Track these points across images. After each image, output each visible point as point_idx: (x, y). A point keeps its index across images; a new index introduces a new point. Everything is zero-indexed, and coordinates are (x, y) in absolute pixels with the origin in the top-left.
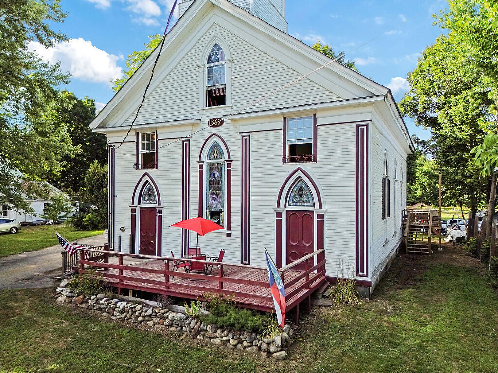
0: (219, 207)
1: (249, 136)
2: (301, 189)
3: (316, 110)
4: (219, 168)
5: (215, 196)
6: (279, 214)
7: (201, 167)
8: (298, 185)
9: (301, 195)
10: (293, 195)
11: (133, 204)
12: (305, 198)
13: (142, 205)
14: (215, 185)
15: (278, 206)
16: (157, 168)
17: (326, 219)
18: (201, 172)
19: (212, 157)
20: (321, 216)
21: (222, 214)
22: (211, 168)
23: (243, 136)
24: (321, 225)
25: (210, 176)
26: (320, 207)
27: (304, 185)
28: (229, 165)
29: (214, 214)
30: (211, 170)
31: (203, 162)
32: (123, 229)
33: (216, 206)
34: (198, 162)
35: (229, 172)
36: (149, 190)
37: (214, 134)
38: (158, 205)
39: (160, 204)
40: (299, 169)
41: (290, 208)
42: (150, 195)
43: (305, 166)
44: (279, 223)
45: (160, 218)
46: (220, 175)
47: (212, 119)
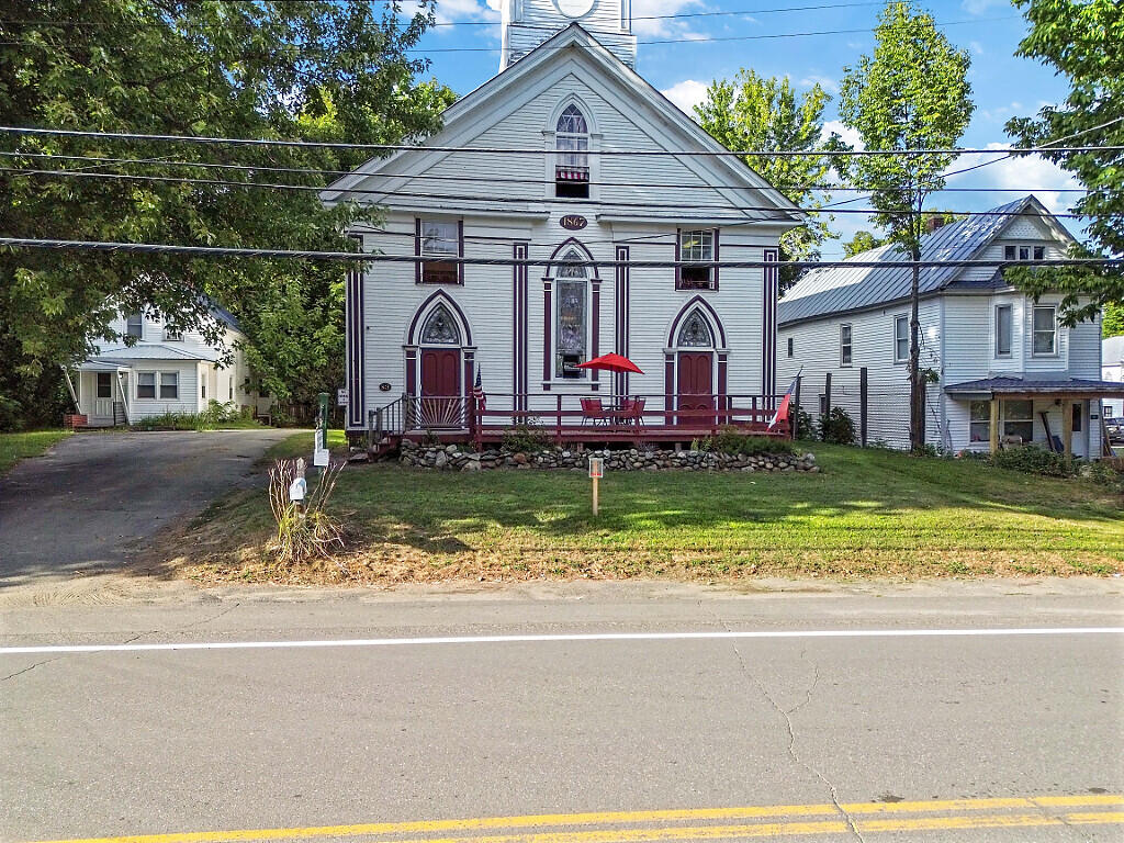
0: (578, 347)
1: (627, 248)
2: (695, 324)
3: (719, 226)
4: (578, 289)
5: (571, 332)
6: (669, 357)
7: (548, 286)
9: (695, 332)
10: (684, 331)
11: (409, 342)
12: (700, 336)
13: (424, 345)
15: (670, 345)
16: (462, 283)
17: (729, 361)
18: (548, 296)
19: (566, 273)
20: (723, 357)
21: (582, 359)
22: (565, 289)
23: (618, 248)
24: (723, 369)
25: (563, 302)
26: (724, 346)
28: (596, 288)
29: (571, 358)
30: (564, 292)
31: (553, 279)
32: (385, 387)
34: (544, 280)
35: (596, 297)
36: (440, 320)
37: (572, 239)
38: (465, 344)
39: (469, 343)
40: (698, 298)
41: (682, 349)
42: (441, 329)
43: (704, 294)
44: (669, 367)
45: (470, 366)
46: (581, 301)
47: (570, 217)
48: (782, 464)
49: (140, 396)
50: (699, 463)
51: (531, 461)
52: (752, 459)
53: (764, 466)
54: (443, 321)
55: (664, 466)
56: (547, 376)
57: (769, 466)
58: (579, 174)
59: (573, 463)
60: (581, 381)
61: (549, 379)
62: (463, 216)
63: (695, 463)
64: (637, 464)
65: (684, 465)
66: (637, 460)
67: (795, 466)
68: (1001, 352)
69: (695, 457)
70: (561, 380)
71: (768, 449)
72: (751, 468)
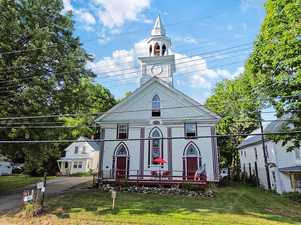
0: (158, 156)
1: (171, 128)
2: (191, 149)
3: (197, 122)
4: (158, 140)
5: (156, 151)
6: (184, 158)
8: (190, 148)
9: (192, 151)
10: (188, 151)
11: (114, 155)
12: (193, 152)
13: (118, 156)
14: (156, 146)
15: (184, 155)
17: (203, 160)
18: (149, 142)
19: (154, 136)
20: (200, 159)
23: (168, 129)
24: (200, 162)
25: (153, 143)
26: (200, 155)
27: (193, 148)
29: (155, 159)
30: (154, 141)
31: (151, 138)
32: (107, 167)
33: (156, 155)
35: (162, 142)
36: (122, 149)
37: (156, 127)
38: (127, 155)
39: (129, 155)
40: (191, 141)
41: (188, 156)
42: (122, 151)
43: (193, 140)
44: (184, 162)
45: (129, 161)
46: (158, 143)
47: (155, 121)
48: (201, 194)
49: (74, 168)
50: (175, 193)
51: (127, 190)
52: (191, 192)
53: (195, 194)
54: (123, 150)
55: (164, 193)
56: (149, 164)
57: (196, 194)
58: (158, 111)
59: (138, 191)
60: (159, 165)
61: (149, 165)
62: (128, 123)
63: (173, 192)
64: (156, 192)
65: (170, 193)
66: (156, 191)
67: (205, 195)
68: (298, 157)
69: (173, 191)
70: (153, 165)
71: (196, 189)
72: (190, 195)
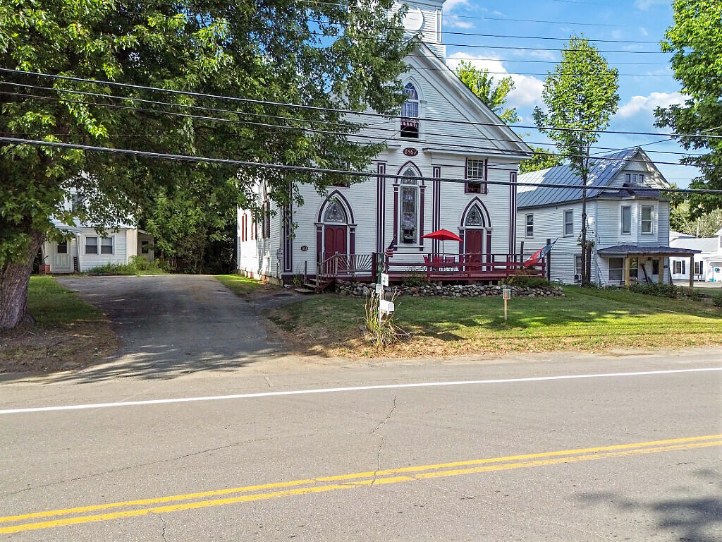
0: (412, 225)
1: (439, 168)
2: (474, 213)
3: (488, 157)
4: (413, 191)
5: (408, 216)
6: (462, 232)
7: (396, 189)
8: (473, 209)
9: (474, 218)
10: (469, 217)
11: (319, 220)
12: (476, 220)
13: (326, 223)
14: (409, 207)
15: (462, 225)
16: (348, 186)
17: (492, 234)
18: (396, 195)
19: (406, 181)
20: (489, 232)
21: (414, 232)
22: (405, 191)
23: (434, 167)
24: (489, 238)
25: (404, 199)
26: (489, 226)
27: (476, 211)
28: (423, 191)
29: (407, 232)
30: (405, 192)
31: (399, 185)
32: (304, 249)
33: (409, 225)
34: (394, 185)
35: (422, 196)
36: (334, 208)
37: (410, 162)
38: (350, 223)
39: (353, 222)
40: (477, 198)
41: (468, 227)
42: (335, 214)
43: (480, 196)
44: (461, 238)
45: (352, 236)
46: (414, 199)
47: (410, 149)
49: (87, 252)
51: (420, 292)
52: (534, 290)
53: (539, 294)
54: (337, 208)
57: (542, 293)
58: (413, 123)
60: (414, 245)
64: (476, 293)
66: (476, 291)
68: (624, 232)
70: (403, 245)
